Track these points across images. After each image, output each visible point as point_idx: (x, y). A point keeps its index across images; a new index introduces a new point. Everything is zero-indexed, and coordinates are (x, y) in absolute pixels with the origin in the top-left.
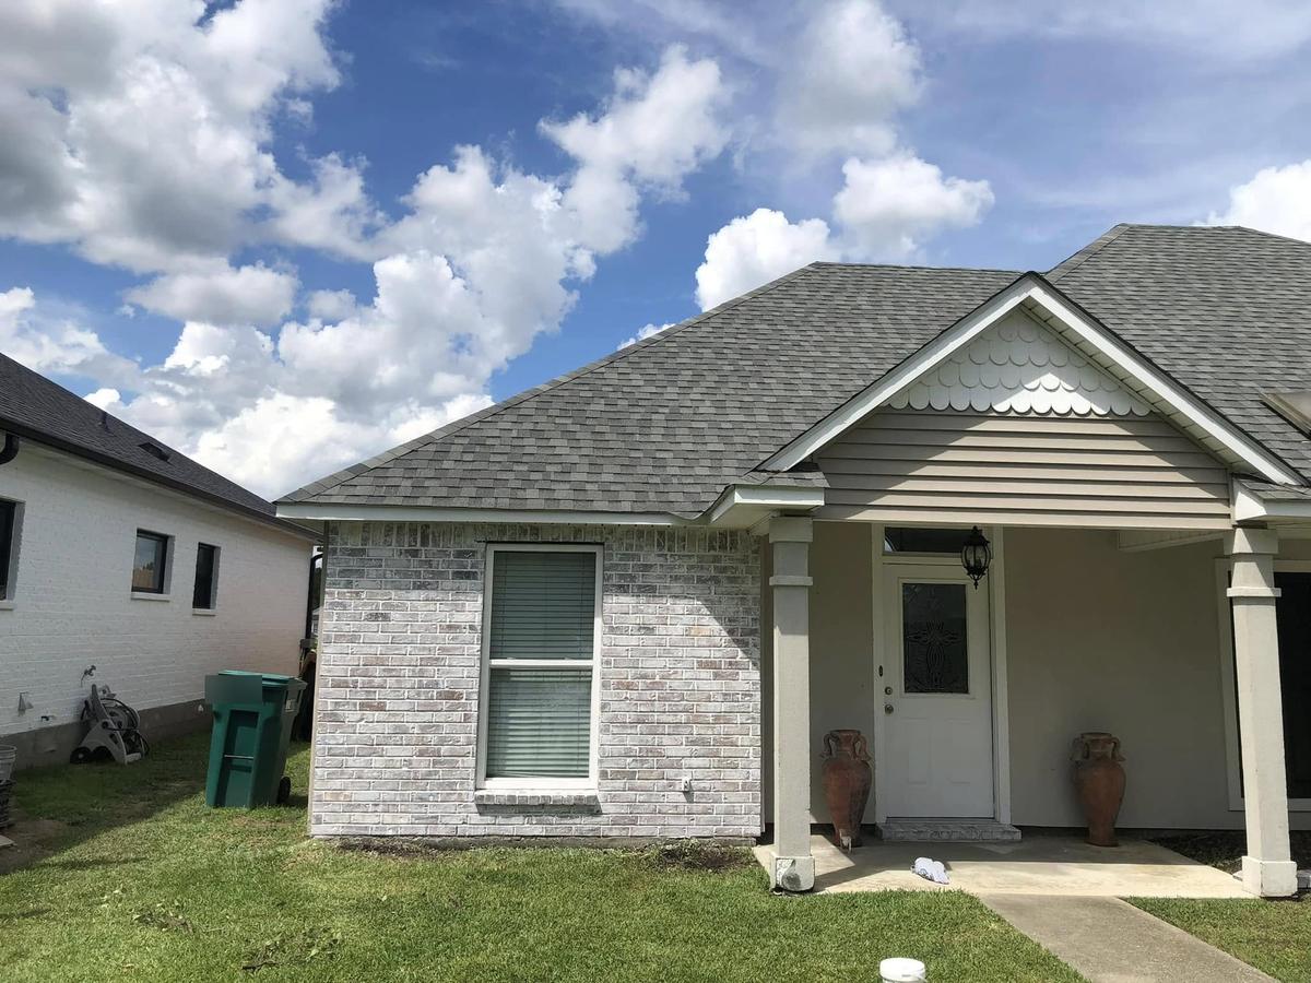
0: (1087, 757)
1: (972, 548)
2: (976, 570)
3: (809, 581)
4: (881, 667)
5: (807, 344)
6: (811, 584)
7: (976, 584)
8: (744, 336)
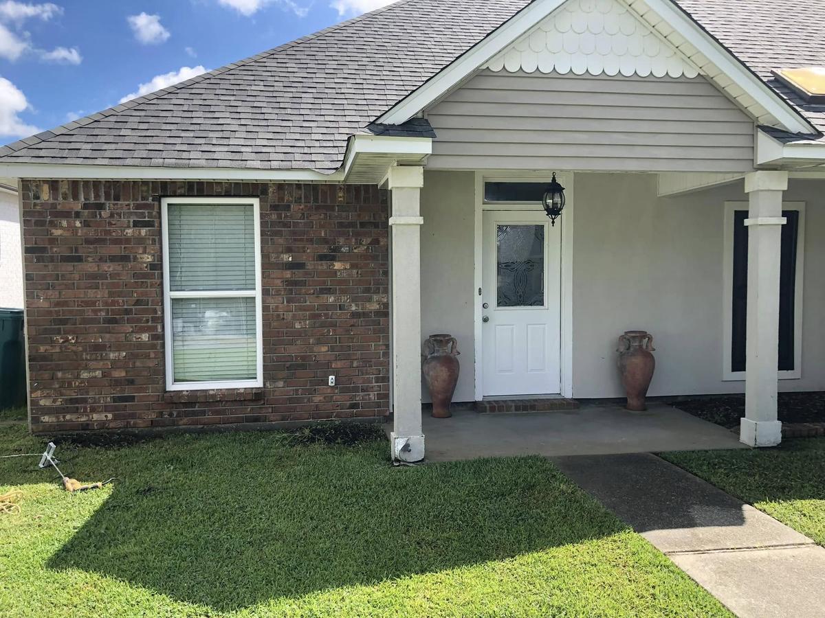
0: (628, 349)
1: (550, 194)
2: (554, 211)
3: (421, 221)
4: (480, 289)
5: (429, 43)
6: (422, 223)
7: (553, 222)
8: (380, 37)
